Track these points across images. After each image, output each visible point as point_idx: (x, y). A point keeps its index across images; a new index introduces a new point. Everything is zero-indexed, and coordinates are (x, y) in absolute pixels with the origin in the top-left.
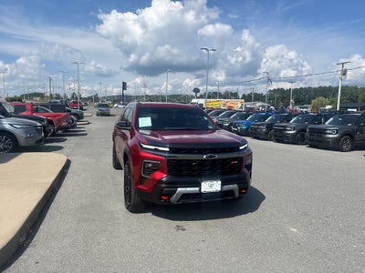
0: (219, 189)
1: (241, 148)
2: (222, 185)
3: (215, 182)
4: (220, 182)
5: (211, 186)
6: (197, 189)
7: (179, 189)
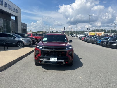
0: (56, 61)
1: (66, 48)
2: (57, 60)
3: (55, 59)
4: (57, 59)
5: (54, 60)
6: (49, 60)
7: (44, 60)
